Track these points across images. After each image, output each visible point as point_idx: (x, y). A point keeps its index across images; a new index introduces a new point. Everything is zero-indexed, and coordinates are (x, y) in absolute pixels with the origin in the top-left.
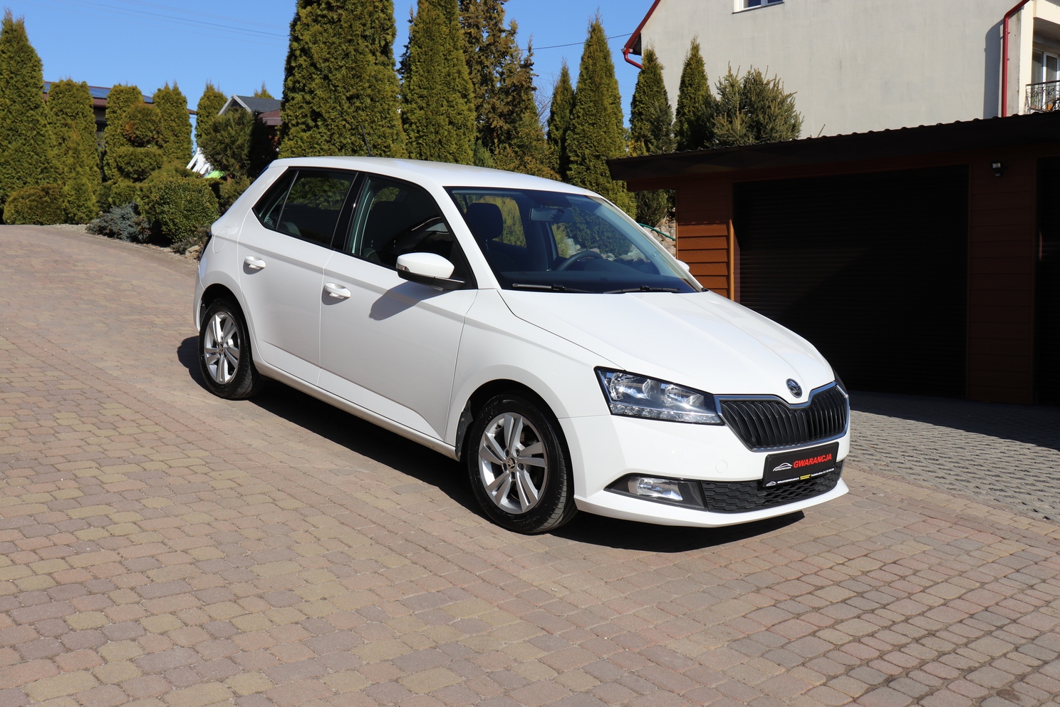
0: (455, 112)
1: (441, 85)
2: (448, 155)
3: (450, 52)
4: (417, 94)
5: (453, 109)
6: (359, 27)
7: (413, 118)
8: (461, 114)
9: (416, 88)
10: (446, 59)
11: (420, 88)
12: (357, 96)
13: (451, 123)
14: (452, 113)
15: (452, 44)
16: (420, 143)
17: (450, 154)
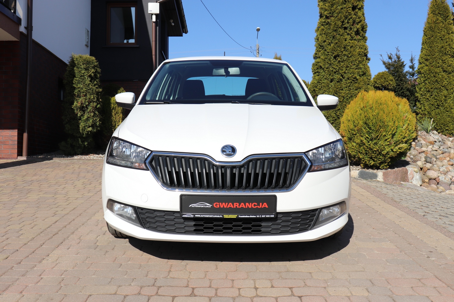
0: (446, 65)
1: (438, 53)
2: (442, 87)
3: (444, 36)
4: (424, 59)
5: (445, 64)
6: (340, 23)
7: (422, 71)
8: (451, 66)
9: (424, 56)
10: (442, 39)
11: (426, 56)
12: (338, 56)
13: (444, 71)
14: (445, 66)
15: (446, 32)
16: (426, 83)
17: (443, 87)
